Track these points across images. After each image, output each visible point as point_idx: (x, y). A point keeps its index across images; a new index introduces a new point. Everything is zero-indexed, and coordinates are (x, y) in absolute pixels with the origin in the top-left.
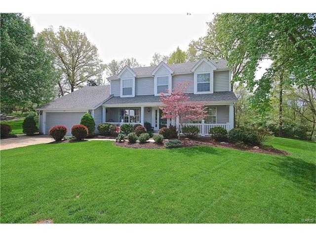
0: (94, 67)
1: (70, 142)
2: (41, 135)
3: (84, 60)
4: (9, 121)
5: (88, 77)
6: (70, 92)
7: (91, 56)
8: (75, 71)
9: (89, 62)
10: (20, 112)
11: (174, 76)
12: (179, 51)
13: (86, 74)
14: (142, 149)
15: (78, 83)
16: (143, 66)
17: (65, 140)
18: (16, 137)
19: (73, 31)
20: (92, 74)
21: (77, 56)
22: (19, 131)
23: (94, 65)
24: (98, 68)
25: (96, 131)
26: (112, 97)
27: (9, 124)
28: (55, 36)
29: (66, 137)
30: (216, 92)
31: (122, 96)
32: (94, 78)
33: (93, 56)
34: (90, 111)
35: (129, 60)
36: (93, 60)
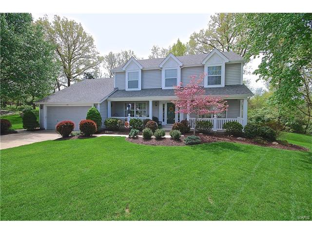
0: (90, 59)
1: (79, 138)
2: (42, 130)
3: (81, 52)
4: (4, 115)
5: (84, 69)
6: (67, 85)
7: (87, 48)
8: (71, 63)
9: (85, 54)
10: (14, 106)
11: (183, 69)
12: (179, 43)
13: (82, 67)
14: (160, 146)
15: (74, 76)
16: (141, 59)
17: (73, 136)
18: (16, 132)
19: (69, 20)
20: (89, 66)
21: (73, 48)
22: (18, 126)
23: (90, 57)
24: (95, 60)
25: (103, 126)
26: (117, 90)
27: (5, 118)
28: (50, 26)
29: (73, 132)
30: (228, 86)
31: (127, 89)
32: (91, 70)
33: (90, 47)
34: (95, 105)
35: (126, 53)
36: (89, 52)
